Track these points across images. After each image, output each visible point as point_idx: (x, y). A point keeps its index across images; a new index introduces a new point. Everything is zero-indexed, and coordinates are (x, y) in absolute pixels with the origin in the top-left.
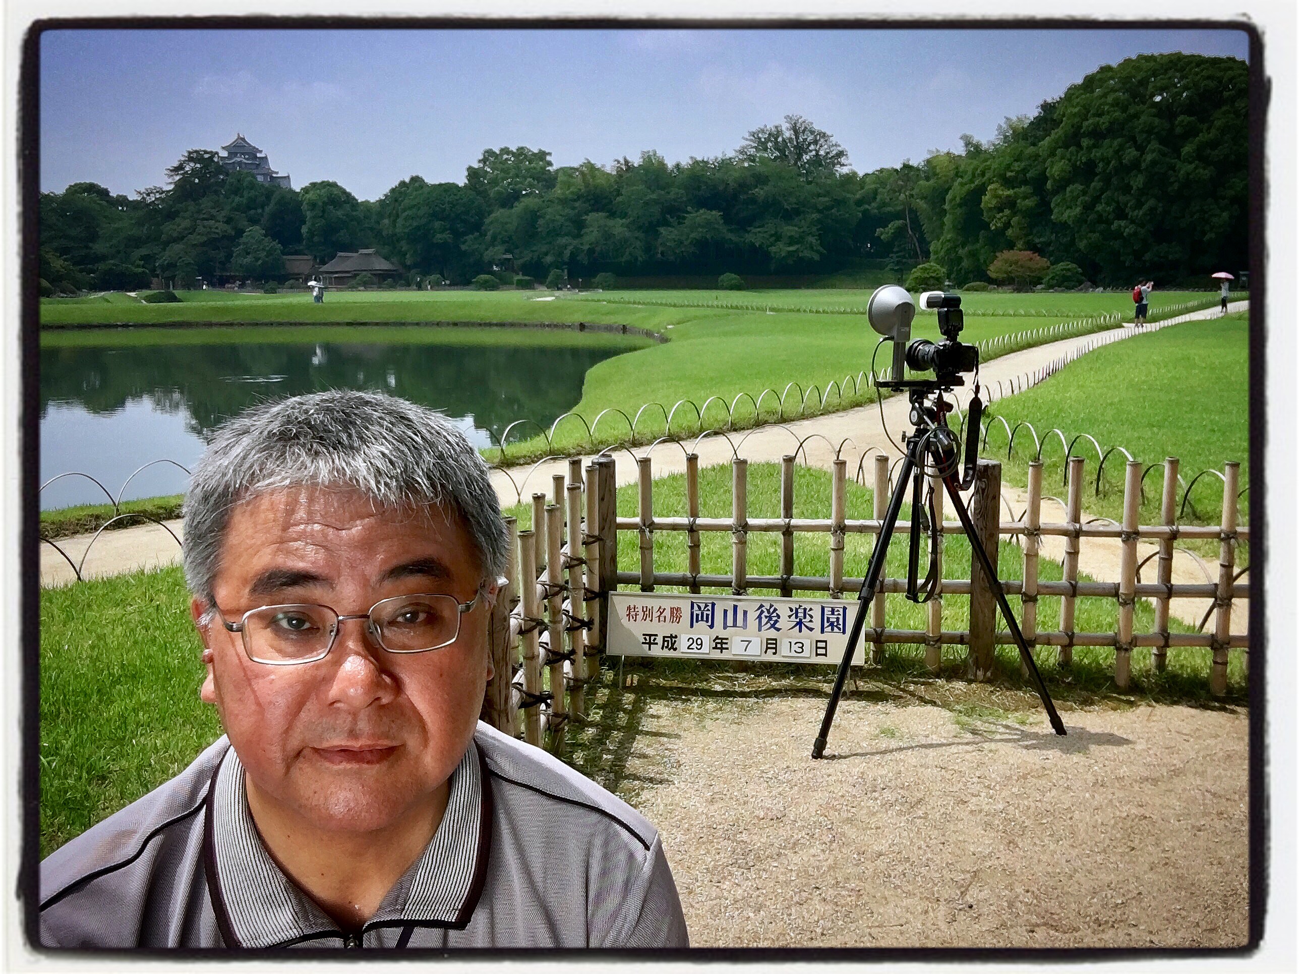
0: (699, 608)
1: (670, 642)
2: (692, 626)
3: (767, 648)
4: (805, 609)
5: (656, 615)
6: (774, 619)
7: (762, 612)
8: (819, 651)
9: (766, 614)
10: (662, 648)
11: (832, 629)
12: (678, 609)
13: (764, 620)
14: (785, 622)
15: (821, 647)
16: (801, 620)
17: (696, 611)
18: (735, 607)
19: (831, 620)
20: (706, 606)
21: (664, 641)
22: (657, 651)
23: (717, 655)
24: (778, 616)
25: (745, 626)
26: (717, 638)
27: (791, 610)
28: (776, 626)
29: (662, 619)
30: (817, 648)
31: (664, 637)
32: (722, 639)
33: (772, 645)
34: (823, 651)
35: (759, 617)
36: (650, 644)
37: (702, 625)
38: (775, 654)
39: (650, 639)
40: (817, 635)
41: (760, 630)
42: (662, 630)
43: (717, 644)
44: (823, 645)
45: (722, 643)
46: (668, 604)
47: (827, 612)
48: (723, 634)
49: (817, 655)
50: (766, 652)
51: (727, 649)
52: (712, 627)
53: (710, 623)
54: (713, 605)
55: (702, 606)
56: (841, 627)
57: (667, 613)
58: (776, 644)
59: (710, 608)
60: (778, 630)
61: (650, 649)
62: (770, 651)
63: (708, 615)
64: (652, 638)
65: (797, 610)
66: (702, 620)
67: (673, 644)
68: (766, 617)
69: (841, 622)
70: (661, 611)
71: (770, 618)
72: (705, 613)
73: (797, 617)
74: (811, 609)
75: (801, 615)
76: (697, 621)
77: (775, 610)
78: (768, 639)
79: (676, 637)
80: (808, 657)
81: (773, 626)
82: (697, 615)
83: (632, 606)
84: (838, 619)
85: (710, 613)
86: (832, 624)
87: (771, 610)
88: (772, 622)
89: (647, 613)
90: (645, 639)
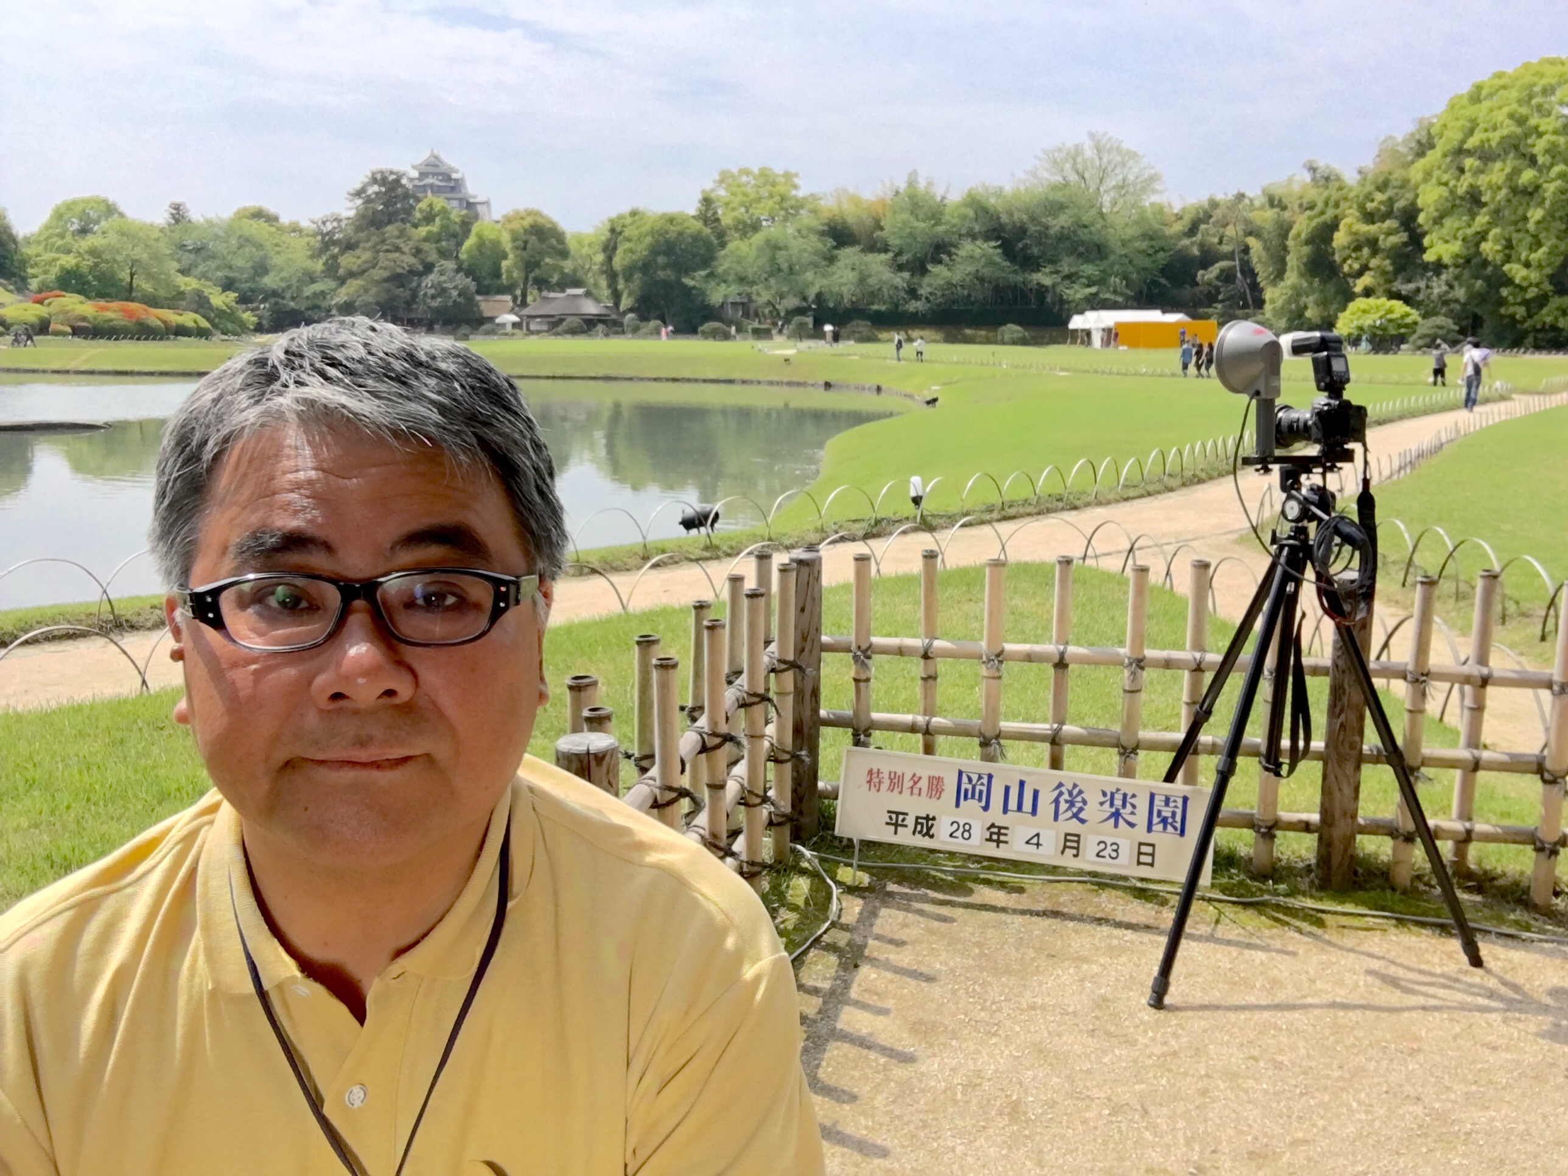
0: (970, 780)
1: (925, 825)
2: (958, 805)
3: (1065, 847)
4: (1125, 795)
5: (908, 784)
6: (1078, 805)
7: (1061, 794)
8: (1143, 859)
9: (1066, 796)
10: (914, 833)
11: (1165, 828)
12: (939, 779)
13: (1063, 806)
14: (1095, 811)
15: (1145, 854)
16: (1117, 810)
17: (965, 785)
18: (1022, 784)
19: (1164, 814)
20: (980, 778)
21: (917, 823)
22: (906, 837)
23: (991, 850)
24: (1084, 802)
25: (1034, 812)
26: (993, 825)
27: (1104, 794)
28: (1082, 815)
29: (916, 791)
30: (1140, 853)
31: (917, 818)
32: (1000, 828)
33: (1072, 843)
34: (1148, 859)
35: (1057, 802)
36: (896, 825)
37: (972, 806)
38: (1076, 856)
39: (896, 820)
40: (1140, 833)
41: (1056, 818)
42: (915, 806)
43: (992, 834)
44: (1149, 850)
45: (999, 834)
46: (924, 773)
47: (1159, 802)
48: (1001, 820)
49: (1139, 863)
50: (1063, 852)
51: (1006, 842)
52: (986, 808)
53: (983, 803)
54: (990, 777)
55: (975, 778)
56: (1178, 825)
57: (924, 784)
58: (1078, 842)
59: (985, 781)
60: (1083, 821)
61: (896, 833)
62: (1070, 852)
63: (981, 792)
64: (901, 817)
65: (1112, 795)
66: (973, 797)
67: (929, 829)
68: (1066, 801)
69: (1178, 818)
70: (916, 780)
71: (1072, 804)
72: (978, 788)
73: (1112, 805)
74: (1134, 796)
75: (1118, 802)
76: (966, 798)
77: (1080, 792)
78: (1067, 835)
79: (934, 819)
80: (1125, 865)
81: (1075, 816)
82: (966, 791)
83: (875, 770)
84: (1174, 814)
85: (984, 789)
86: (1164, 821)
87: (1075, 792)
88: (1075, 810)
89: (896, 781)
90: (891, 818)
